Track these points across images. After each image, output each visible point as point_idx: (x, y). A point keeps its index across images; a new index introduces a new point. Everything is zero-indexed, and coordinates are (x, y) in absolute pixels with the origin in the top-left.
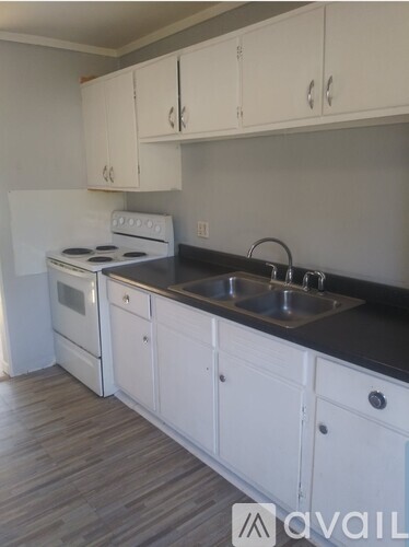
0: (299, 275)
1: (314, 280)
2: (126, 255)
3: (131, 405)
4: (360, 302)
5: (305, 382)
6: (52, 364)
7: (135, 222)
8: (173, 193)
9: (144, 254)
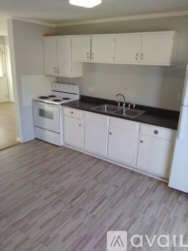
0: (127, 105)
1: (132, 106)
2: (64, 99)
3: (70, 148)
4: (145, 112)
5: (137, 131)
6: (33, 138)
7: (64, 87)
8: (80, 78)
9: (69, 99)
